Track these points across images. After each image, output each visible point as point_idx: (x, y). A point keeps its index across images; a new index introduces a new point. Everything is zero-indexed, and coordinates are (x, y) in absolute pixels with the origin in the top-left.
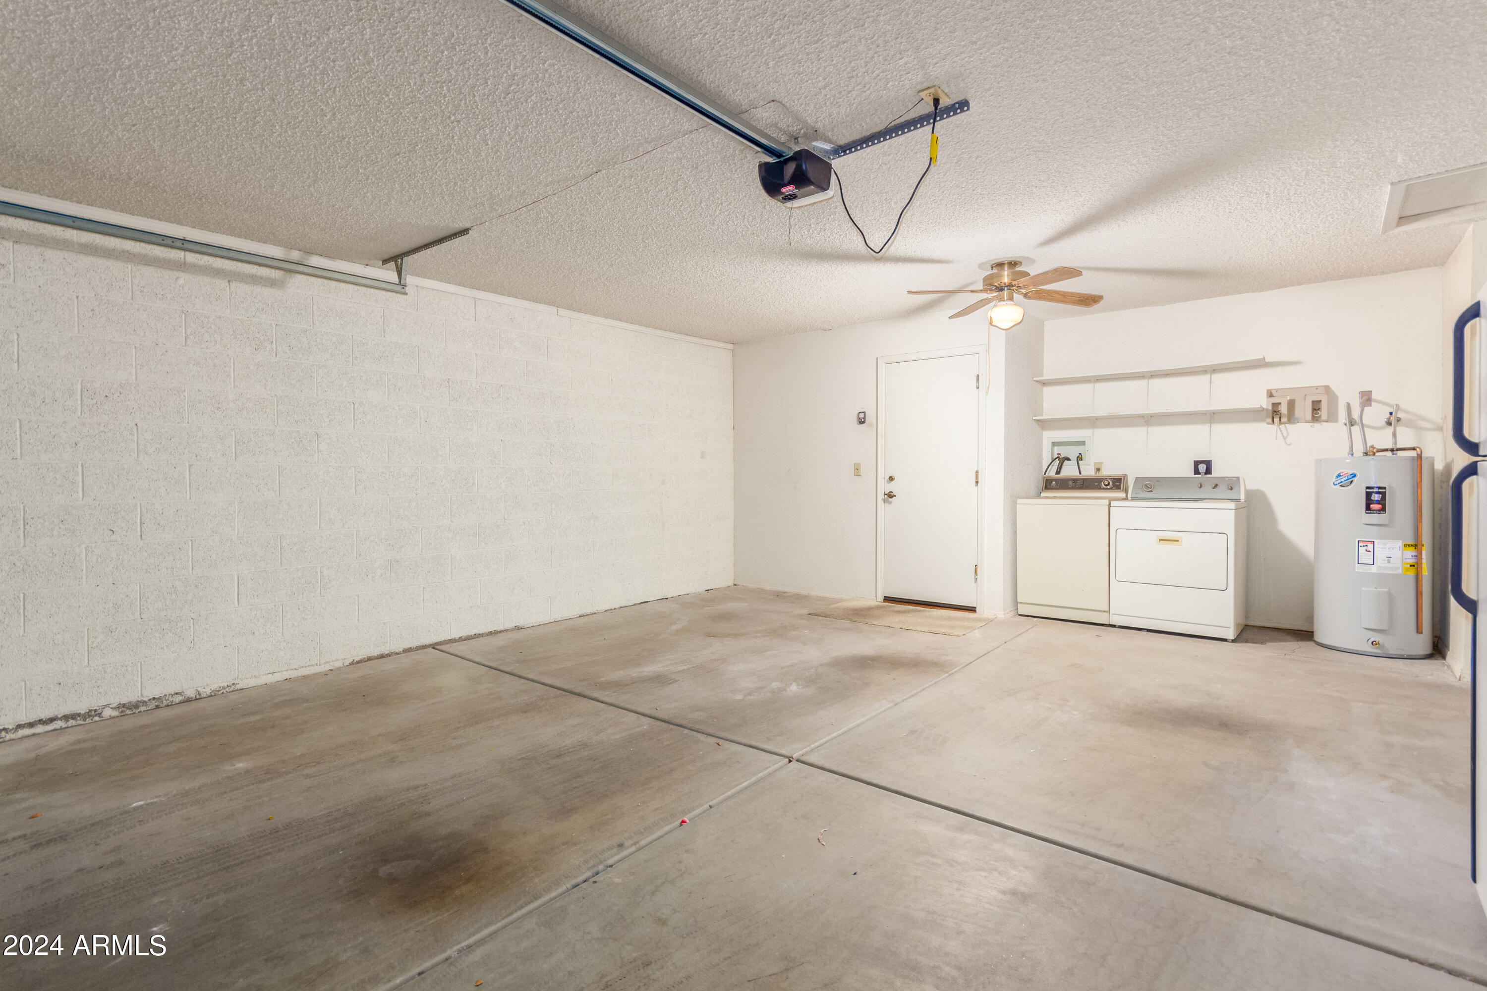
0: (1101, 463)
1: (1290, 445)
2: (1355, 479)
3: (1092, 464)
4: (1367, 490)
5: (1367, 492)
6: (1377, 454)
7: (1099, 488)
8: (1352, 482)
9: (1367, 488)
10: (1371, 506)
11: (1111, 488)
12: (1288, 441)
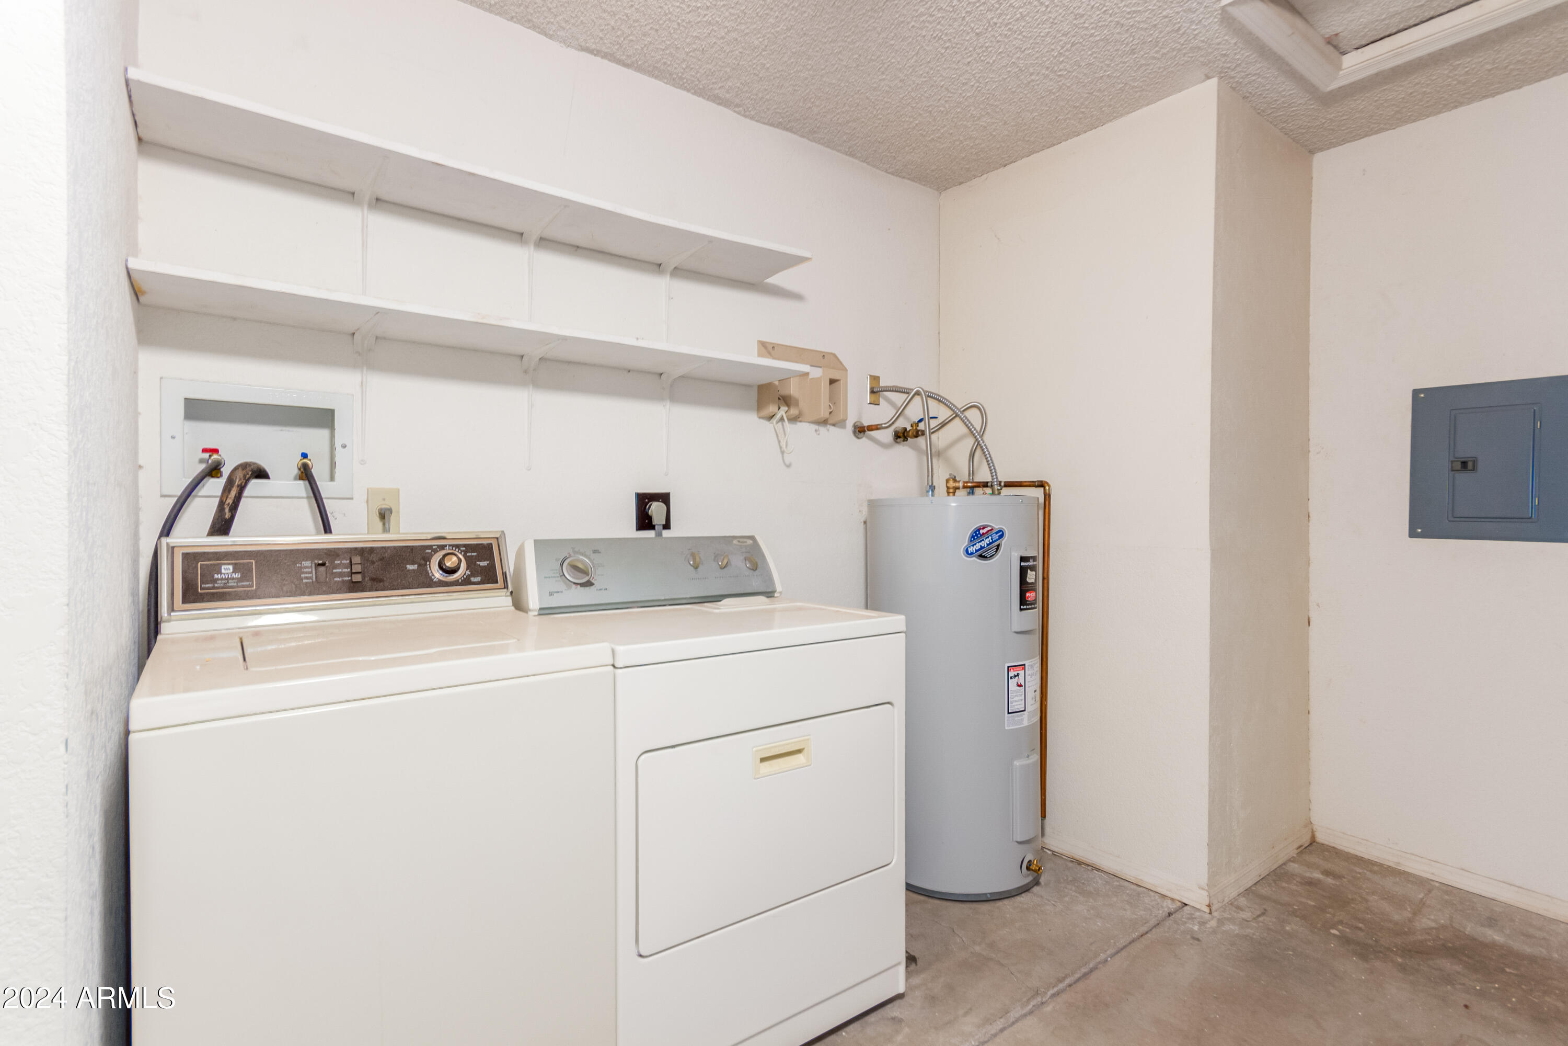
0: (396, 493)
1: (789, 466)
2: (1004, 542)
3: (360, 497)
4: (1023, 564)
5: (1021, 567)
6: (1005, 491)
7: (424, 582)
8: (998, 546)
9: (1023, 559)
10: (1028, 594)
11: (466, 581)
12: (788, 459)
